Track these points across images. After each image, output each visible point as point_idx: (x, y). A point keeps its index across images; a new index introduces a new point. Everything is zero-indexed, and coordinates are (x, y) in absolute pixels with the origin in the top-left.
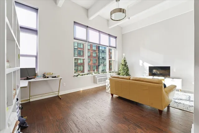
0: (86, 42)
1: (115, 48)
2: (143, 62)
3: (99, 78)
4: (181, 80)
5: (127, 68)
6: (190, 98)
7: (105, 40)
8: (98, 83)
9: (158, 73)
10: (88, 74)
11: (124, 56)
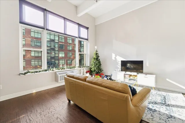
0: (44, 29)
1: (87, 40)
2: (116, 56)
3: (61, 75)
4: (155, 76)
5: (99, 62)
6: (165, 99)
7: (72, 30)
8: (59, 81)
9: (132, 67)
10: (46, 70)
11: (96, 49)
